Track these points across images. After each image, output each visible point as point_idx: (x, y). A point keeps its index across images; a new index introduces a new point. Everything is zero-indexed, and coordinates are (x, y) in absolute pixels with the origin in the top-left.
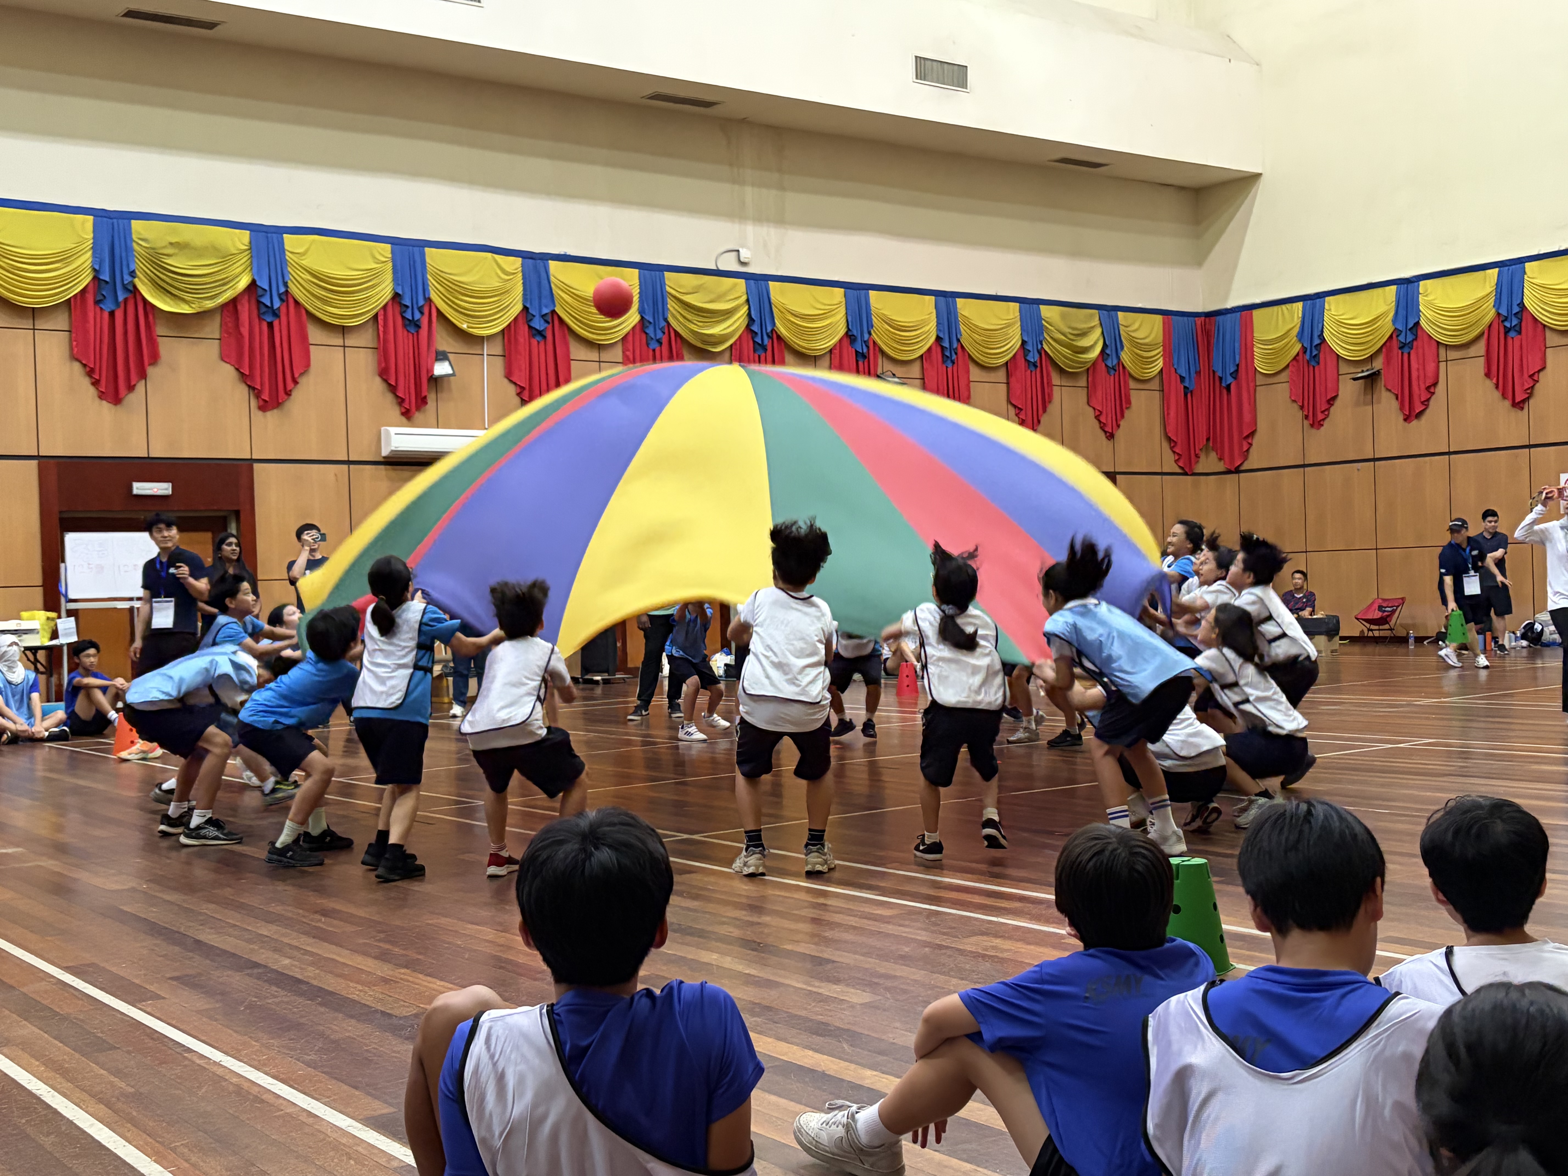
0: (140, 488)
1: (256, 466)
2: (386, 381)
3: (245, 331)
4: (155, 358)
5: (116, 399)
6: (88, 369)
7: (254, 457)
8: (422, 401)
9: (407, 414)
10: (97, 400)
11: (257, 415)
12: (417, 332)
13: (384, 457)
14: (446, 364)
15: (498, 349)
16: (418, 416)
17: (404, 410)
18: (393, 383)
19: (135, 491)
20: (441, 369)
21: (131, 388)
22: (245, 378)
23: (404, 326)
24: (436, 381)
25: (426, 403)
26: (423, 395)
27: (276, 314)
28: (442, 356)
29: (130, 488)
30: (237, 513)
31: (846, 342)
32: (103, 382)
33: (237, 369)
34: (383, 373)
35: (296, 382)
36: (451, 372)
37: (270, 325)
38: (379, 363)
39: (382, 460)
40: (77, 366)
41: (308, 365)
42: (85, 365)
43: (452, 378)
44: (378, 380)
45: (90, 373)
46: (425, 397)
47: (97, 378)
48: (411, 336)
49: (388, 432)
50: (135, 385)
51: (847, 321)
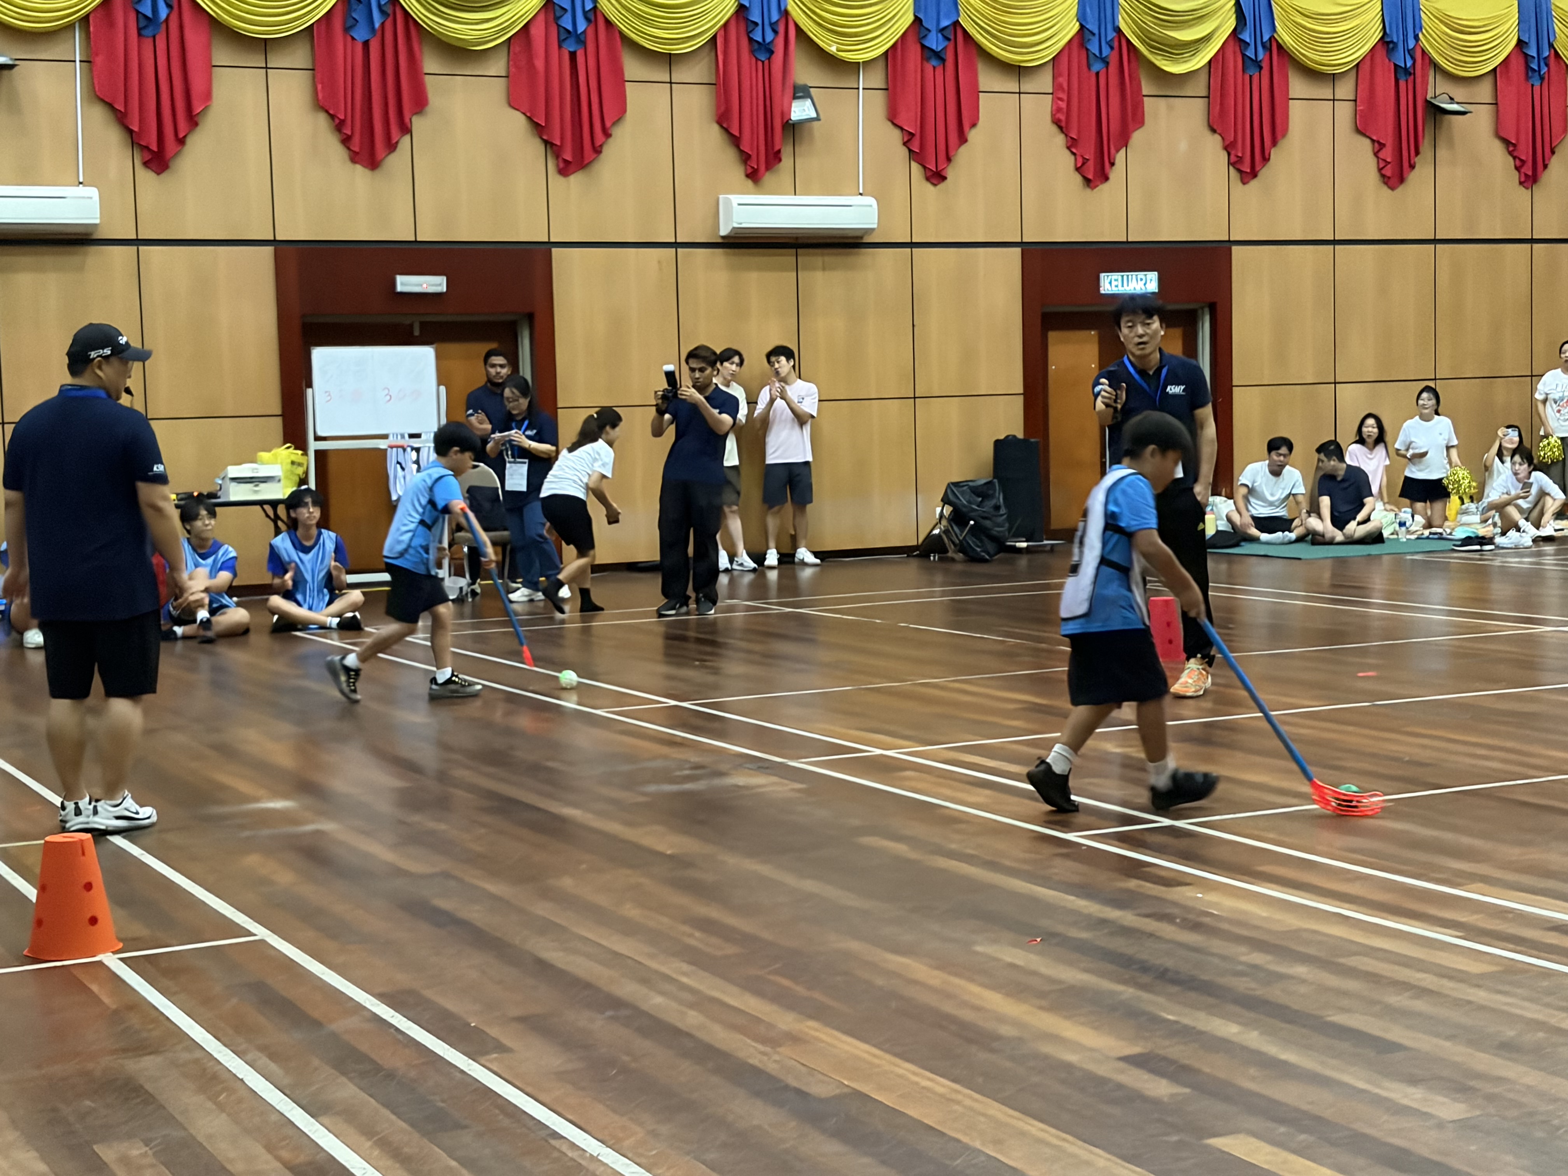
0: (406, 283)
1: (555, 251)
2: (726, 130)
3: (540, 64)
4: (421, 103)
5: (372, 163)
6: (337, 121)
7: (552, 240)
8: (774, 158)
9: (754, 175)
10: (349, 164)
11: (556, 180)
12: (769, 59)
13: (723, 237)
14: (808, 102)
15: (877, 78)
16: (768, 178)
17: (750, 171)
18: (737, 134)
19: (399, 288)
20: (800, 110)
21: (392, 147)
22: (539, 129)
23: (752, 52)
24: (793, 129)
25: (780, 160)
26: (776, 148)
27: (581, 40)
28: (802, 92)
29: (393, 284)
30: (530, 317)
31: (1381, 53)
32: (356, 139)
33: (530, 119)
34: (722, 119)
35: (607, 135)
36: (813, 115)
37: (573, 55)
38: (718, 107)
39: (720, 240)
40: (322, 120)
41: (623, 111)
42: (332, 117)
43: (815, 123)
44: (716, 128)
45: (339, 126)
46: (779, 151)
47: (349, 133)
48: (760, 64)
49: (728, 202)
50: (397, 143)
51: (1383, 21)
